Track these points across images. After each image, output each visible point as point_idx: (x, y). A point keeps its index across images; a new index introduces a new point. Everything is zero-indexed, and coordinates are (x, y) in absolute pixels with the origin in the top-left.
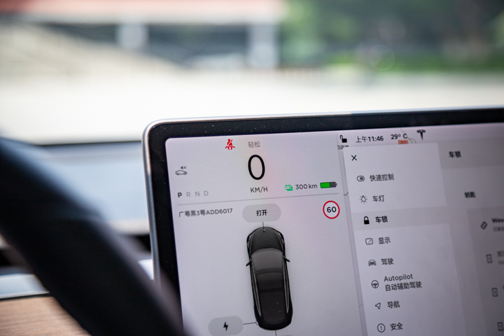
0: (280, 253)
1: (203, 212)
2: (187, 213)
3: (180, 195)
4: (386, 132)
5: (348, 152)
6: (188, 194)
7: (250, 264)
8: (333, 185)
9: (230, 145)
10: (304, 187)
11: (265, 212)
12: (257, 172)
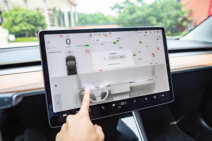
0: (74, 62)
1: (54, 52)
2: (50, 53)
3: (48, 48)
4: (102, 33)
5: (92, 39)
6: (50, 48)
7: (67, 64)
8: (88, 46)
9: (61, 36)
10: (81, 46)
11: (70, 52)
12: (68, 43)
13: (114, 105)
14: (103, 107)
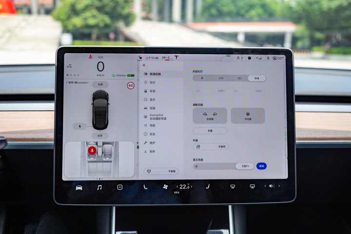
0: (106, 101)
1: (76, 82)
2: (70, 82)
3: (67, 75)
4: (160, 56)
5: (141, 63)
6: (71, 75)
7: (93, 104)
8: (133, 76)
9: (91, 56)
10: (120, 75)
11: (102, 84)
12: (101, 68)
13: (166, 187)
14: (145, 187)
